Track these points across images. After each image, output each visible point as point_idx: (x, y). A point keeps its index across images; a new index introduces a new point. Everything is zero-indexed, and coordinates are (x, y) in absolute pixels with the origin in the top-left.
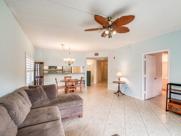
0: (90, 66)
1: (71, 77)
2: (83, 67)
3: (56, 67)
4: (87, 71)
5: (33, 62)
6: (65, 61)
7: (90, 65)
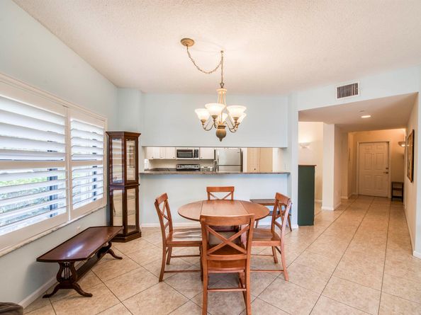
0: (304, 147)
1: (231, 190)
2: (283, 149)
3: (196, 153)
4: (300, 166)
5: (102, 133)
6: (203, 122)
7: (308, 144)
